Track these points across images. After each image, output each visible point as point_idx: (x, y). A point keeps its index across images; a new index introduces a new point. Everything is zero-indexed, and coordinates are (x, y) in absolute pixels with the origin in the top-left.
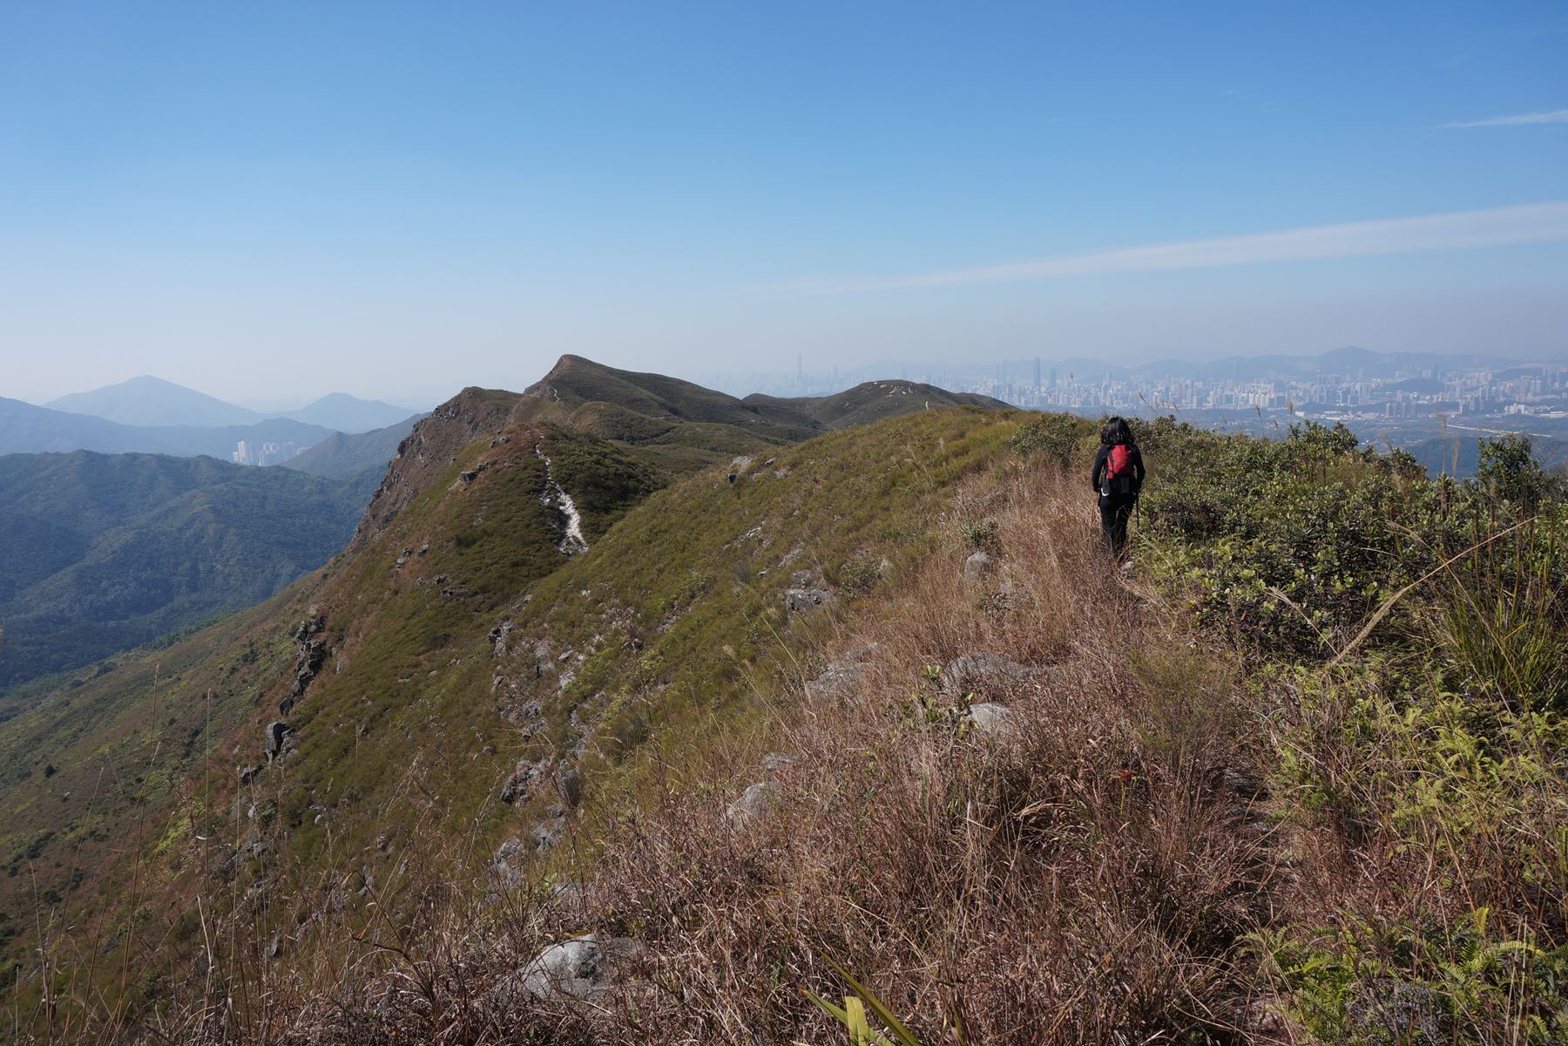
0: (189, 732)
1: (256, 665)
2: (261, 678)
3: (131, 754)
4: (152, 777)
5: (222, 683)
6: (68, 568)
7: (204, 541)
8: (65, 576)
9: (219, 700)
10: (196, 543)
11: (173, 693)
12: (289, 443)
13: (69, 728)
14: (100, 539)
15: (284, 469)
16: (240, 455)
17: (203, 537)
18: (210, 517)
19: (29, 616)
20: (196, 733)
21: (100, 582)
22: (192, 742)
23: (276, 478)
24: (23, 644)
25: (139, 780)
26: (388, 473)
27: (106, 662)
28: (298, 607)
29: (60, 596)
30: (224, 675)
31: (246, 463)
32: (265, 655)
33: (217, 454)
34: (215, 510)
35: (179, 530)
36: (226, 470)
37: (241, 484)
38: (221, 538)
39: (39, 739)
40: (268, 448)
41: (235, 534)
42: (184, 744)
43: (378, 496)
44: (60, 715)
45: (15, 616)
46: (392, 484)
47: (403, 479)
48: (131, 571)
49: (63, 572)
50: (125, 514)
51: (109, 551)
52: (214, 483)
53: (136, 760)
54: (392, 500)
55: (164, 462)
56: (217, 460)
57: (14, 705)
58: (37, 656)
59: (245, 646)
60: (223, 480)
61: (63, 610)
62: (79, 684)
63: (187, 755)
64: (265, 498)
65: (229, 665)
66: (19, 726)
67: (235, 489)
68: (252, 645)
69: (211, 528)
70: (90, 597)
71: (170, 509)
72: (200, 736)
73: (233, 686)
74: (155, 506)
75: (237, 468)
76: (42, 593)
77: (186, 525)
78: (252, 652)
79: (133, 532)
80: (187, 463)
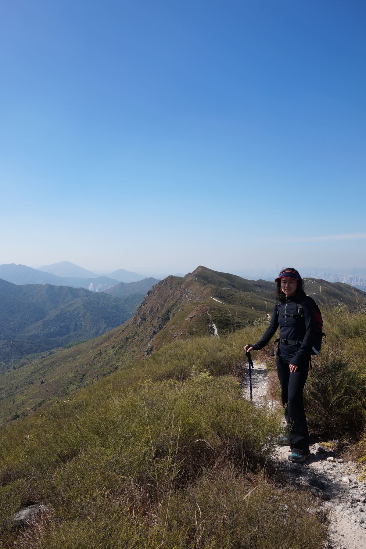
0: (82, 375)
1: (102, 356)
2: (103, 361)
3: (65, 380)
4: (72, 387)
5: (92, 361)
6: (41, 320)
7: (80, 315)
8: (40, 323)
9: (90, 366)
10: (77, 315)
11: (77, 363)
12: (106, 285)
13: (43, 370)
14: (50, 312)
15: (105, 293)
16: (91, 288)
17: (80, 314)
18: (82, 307)
19: (29, 334)
20: (84, 376)
21: (49, 326)
22: (82, 378)
23: (102, 296)
24: (28, 343)
25: (68, 388)
26: (144, 300)
27: (52, 351)
28: (115, 340)
29: (38, 329)
30: (92, 359)
31: (92, 290)
32: (104, 354)
33: (84, 287)
34: (84, 305)
35: (73, 311)
36: (88, 292)
37: (92, 298)
38: (85, 314)
39: (35, 373)
40: (99, 286)
41: (89, 314)
42: (80, 379)
43: (140, 307)
44: (41, 366)
45: (25, 334)
46: (145, 304)
47: (148, 303)
48: (58, 323)
49: (39, 322)
50: (58, 305)
51: (52, 316)
52: (84, 297)
53: (67, 382)
54: (145, 309)
55: (70, 289)
56: (85, 289)
57: (25, 361)
58: (31, 347)
59: (98, 350)
60: (87, 296)
61: (38, 333)
62: (43, 357)
63: (81, 382)
64: (99, 303)
65: (94, 356)
66: (29, 368)
67: (90, 299)
68: (100, 350)
69: (82, 311)
70: (47, 330)
71: (71, 304)
72: (85, 377)
73: (95, 362)
74: (66, 303)
75: (91, 292)
76: (33, 327)
77: (75, 309)
78: (101, 353)
79: (60, 310)
80: (77, 290)
